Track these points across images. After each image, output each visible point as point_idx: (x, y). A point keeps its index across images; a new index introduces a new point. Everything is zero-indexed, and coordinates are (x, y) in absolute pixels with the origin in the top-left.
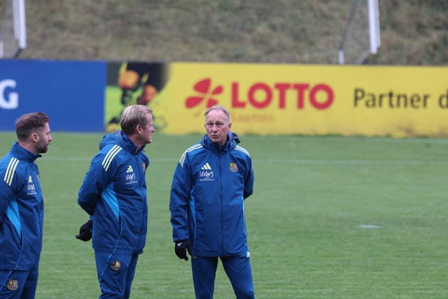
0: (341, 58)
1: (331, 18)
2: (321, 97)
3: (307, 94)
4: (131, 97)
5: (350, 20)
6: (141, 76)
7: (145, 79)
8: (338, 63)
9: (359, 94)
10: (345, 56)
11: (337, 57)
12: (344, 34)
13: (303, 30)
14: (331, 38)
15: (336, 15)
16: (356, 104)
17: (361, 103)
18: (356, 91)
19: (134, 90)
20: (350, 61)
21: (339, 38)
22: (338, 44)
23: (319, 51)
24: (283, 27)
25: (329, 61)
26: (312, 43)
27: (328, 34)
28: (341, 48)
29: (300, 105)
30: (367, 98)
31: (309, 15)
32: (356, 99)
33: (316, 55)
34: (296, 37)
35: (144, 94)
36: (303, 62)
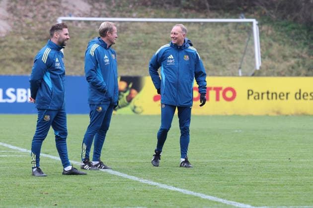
0: (240, 74)
1: (235, 53)
2: (229, 94)
3: (221, 92)
4: (123, 96)
5: (244, 53)
6: (128, 84)
7: (130, 86)
8: (239, 76)
9: (250, 93)
10: (242, 73)
11: (238, 73)
12: (242, 60)
13: (219, 59)
14: (235, 63)
15: (238, 51)
16: (248, 98)
17: (251, 97)
18: (249, 91)
19: (125, 92)
20: (245, 75)
21: (239, 63)
22: (238, 67)
23: (228, 70)
24: (208, 58)
25: (233, 75)
26: (224, 66)
27: (233, 61)
28: (240, 68)
29: (218, 99)
30: (254, 95)
31: (223, 51)
32: (249, 95)
33: (226, 72)
34: (215, 63)
35: (130, 94)
36: (219, 76)
